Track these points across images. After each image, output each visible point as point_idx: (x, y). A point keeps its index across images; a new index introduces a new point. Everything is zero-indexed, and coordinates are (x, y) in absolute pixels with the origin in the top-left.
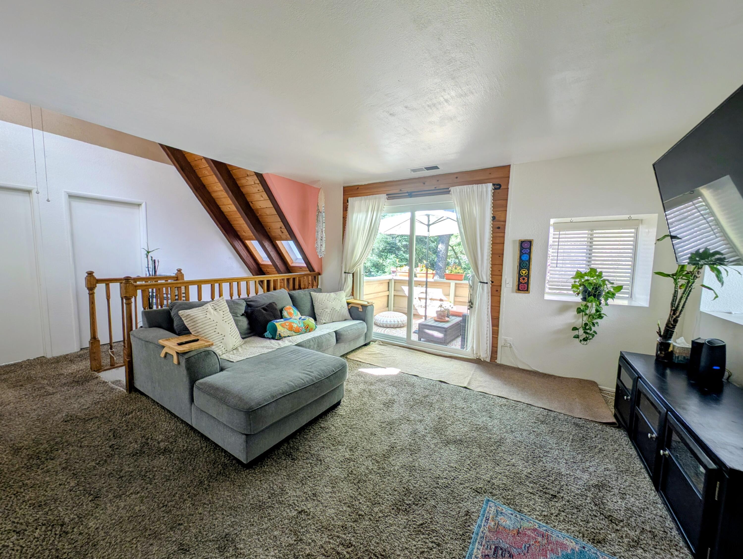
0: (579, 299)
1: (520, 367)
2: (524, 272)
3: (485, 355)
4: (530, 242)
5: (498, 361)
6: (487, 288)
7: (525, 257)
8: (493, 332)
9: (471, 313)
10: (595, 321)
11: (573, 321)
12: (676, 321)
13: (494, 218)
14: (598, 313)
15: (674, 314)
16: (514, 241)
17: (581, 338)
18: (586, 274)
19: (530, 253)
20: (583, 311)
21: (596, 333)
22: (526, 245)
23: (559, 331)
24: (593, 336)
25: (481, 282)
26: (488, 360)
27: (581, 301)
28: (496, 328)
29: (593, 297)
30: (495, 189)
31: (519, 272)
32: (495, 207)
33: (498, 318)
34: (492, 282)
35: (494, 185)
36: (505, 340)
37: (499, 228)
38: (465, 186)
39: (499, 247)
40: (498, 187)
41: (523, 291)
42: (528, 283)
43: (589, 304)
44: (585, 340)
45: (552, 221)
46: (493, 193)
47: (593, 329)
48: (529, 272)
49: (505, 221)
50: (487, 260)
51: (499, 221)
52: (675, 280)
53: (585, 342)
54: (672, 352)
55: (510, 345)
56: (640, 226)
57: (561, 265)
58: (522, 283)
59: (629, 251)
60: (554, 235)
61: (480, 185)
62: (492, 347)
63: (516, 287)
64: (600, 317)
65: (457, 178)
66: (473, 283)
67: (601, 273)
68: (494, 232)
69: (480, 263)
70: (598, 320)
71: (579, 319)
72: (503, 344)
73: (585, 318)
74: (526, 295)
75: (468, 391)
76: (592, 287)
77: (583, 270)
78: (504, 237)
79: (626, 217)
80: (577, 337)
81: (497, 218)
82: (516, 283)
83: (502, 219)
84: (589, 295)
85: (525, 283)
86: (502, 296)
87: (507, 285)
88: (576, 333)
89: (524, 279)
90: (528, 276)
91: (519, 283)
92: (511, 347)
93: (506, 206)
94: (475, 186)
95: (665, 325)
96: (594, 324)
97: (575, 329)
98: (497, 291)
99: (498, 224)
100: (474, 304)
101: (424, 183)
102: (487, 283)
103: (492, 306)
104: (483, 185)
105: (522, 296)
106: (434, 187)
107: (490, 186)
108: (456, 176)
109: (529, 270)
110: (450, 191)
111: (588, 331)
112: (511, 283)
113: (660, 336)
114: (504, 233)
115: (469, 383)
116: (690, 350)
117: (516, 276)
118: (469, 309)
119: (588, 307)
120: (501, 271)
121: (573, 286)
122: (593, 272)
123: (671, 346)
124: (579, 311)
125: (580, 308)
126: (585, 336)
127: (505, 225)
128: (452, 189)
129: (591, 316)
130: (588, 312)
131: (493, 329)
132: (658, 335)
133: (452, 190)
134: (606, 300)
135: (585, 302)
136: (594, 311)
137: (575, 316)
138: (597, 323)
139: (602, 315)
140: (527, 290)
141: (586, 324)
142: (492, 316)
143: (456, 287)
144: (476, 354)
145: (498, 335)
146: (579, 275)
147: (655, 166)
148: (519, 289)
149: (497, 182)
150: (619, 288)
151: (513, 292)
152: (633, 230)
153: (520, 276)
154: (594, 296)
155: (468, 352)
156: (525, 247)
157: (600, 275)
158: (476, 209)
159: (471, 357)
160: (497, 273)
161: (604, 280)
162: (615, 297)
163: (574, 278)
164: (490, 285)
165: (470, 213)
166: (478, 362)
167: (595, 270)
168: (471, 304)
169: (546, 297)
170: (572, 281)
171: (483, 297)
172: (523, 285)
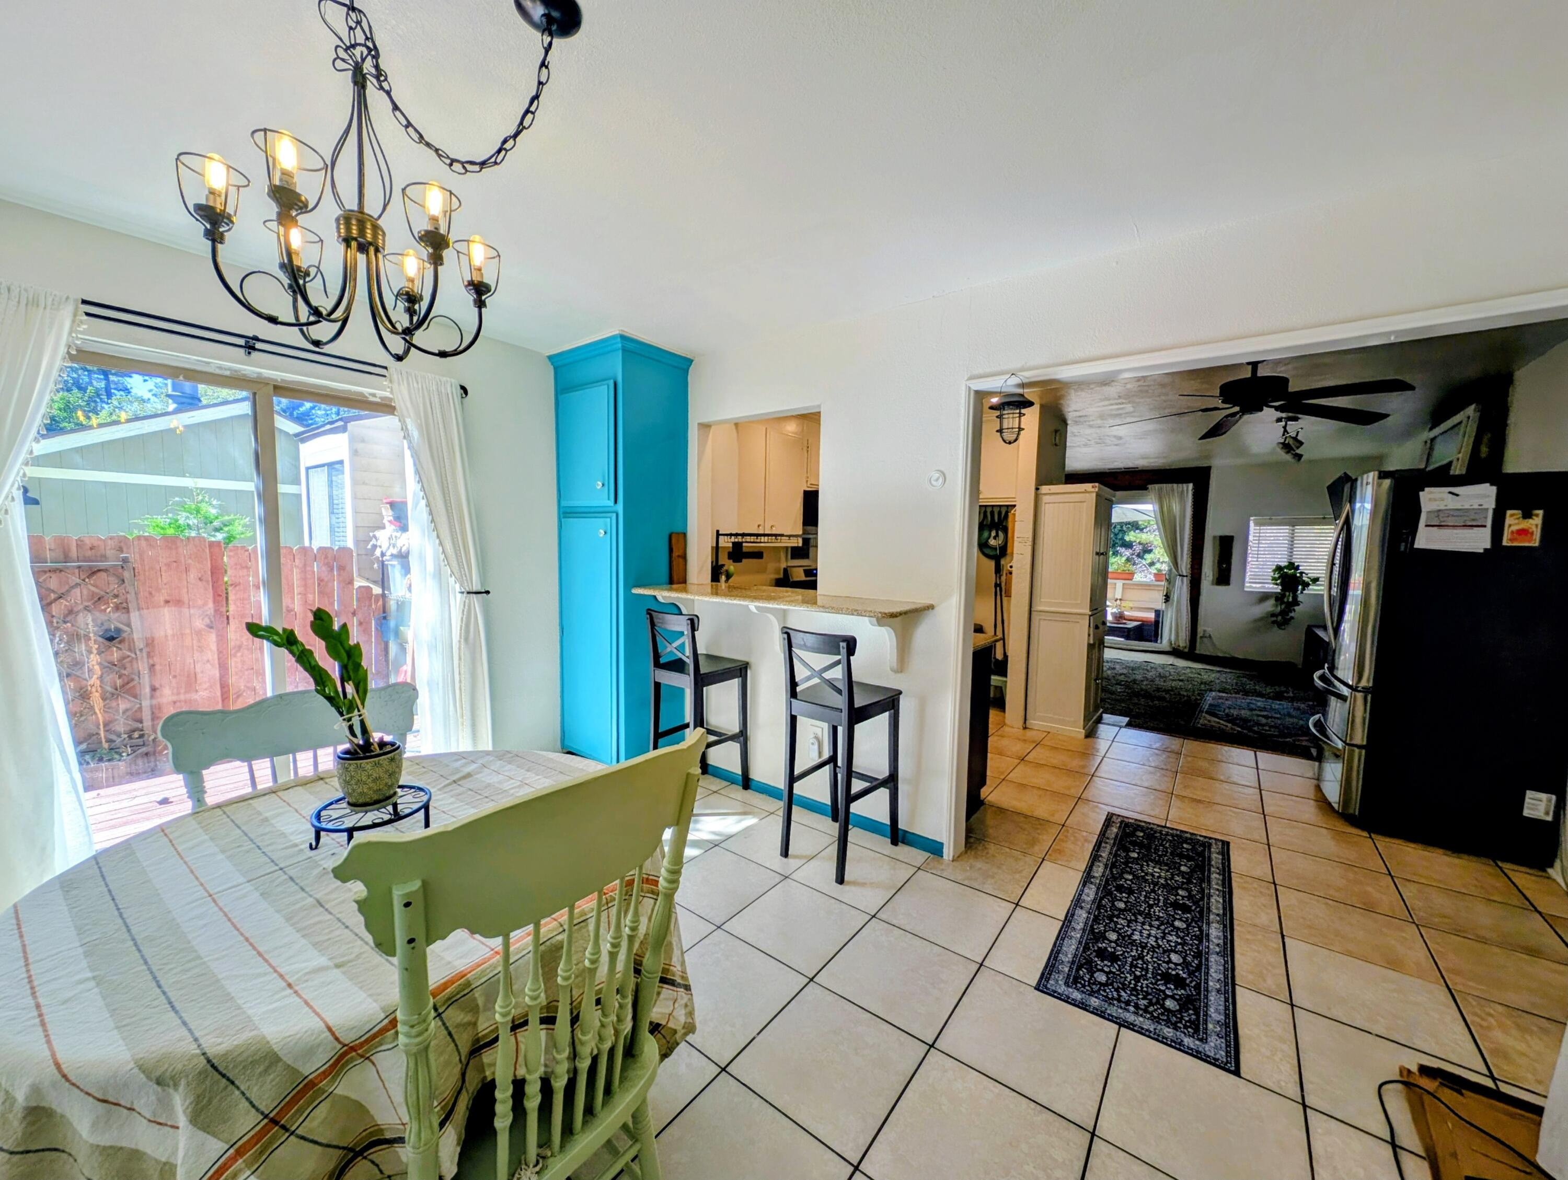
0: (1278, 589)
2: (1224, 566)
3: (1184, 646)
4: (1230, 538)
5: (1197, 651)
6: (1187, 580)
8: (1192, 624)
9: (1166, 607)
10: (1291, 608)
11: (1272, 609)
14: (1295, 601)
16: (1214, 537)
17: (1280, 624)
18: (1285, 567)
19: (1230, 549)
20: (1281, 599)
21: (1293, 619)
22: (1226, 541)
23: (1261, 619)
24: (1290, 621)
25: (1180, 576)
26: (1187, 650)
27: (1279, 591)
28: (1195, 620)
29: (1290, 587)
30: (1196, 488)
31: (1220, 566)
32: (1195, 503)
33: (1197, 610)
34: (1192, 575)
35: (1194, 484)
36: (1205, 631)
38: (1164, 484)
39: (1199, 543)
40: (1198, 486)
41: (1223, 584)
42: (1228, 577)
43: (1287, 593)
44: (1283, 625)
45: (1252, 518)
46: (1194, 492)
47: (1291, 615)
48: (1229, 566)
50: (1187, 555)
53: (1284, 627)
57: (1262, 558)
58: (1222, 576)
59: (1328, 546)
60: (1254, 530)
61: (1180, 485)
62: (1191, 638)
63: (1216, 580)
64: (1296, 604)
65: (1153, 475)
66: (1170, 575)
67: (1298, 566)
68: (1194, 528)
69: (1179, 560)
70: (1295, 608)
71: (1277, 607)
72: (1202, 635)
73: (1284, 606)
74: (1227, 587)
76: (1289, 578)
77: (1283, 564)
78: (1204, 532)
79: (1321, 516)
80: (1276, 622)
82: (1216, 577)
84: (1287, 585)
85: (1225, 577)
86: (1201, 589)
87: (1207, 579)
88: (1275, 619)
89: (1224, 573)
90: (1228, 571)
91: (1220, 577)
92: (1210, 636)
94: (1176, 485)
96: (1290, 611)
97: (1273, 615)
98: (1196, 584)
100: (1171, 598)
101: (1116, 478)
102: (1187, 576)
103: (1190, 599)
104: (1184, 484)
105: (1222, 589)
106: (1128, 482)
107: (1190, 486)
109: (1229, 563)
110: (1147, 488)
111: (1286, 617)
112: (1211, 577)
114: (1205, 528)
115: (1173, 663)
118: (1165, 603)
119: (1285, 595)
120: (1200, 565)
121: (1274, 579)
122: (1291, 565)
124: (1277, 599)
125: (1278, 597)
126: (1282, 621)
127: (1205, 522)
128: (1150, 486)
129: (1288, 604)
130: (1285, 600)
131: (1192, 621)
133: (1150, 488)
134: (1303, 590)
135: (1283, 592)
136: (1291, 599)
137: (1274, 605)
138: (1293, 610)
139: (1299, 603)
140: (1227, 583)
141: (1284, 611)
142: (1191, 608)
143: (1123, 588)
144: (1175, 644)
145: (1197, 627)
146: (1279, 569)
147: (1329, 488)
148: (1219, 582)
149: (1198, 481)
150: (1315, 580)
151: (1213, 585)
153: (1220, 570)
154: (1292, 586)
155: (1164, 643)
156: (1226, 545)
157: (1297, 568)
158: (1176, 507)
159: (1168, 649)
160: (1196, 567)
161: (1301, 573)
162: (1311, 587)
163: (1274, 571)
164: (1189, 578)
165: (1170, 510)
166: (1175, 652)
167: (1293, 564)
168: (1167, 598)
169: (1246, 589)
170: (1272, 574)
171: (1182, 589)
172: (1223, 578)
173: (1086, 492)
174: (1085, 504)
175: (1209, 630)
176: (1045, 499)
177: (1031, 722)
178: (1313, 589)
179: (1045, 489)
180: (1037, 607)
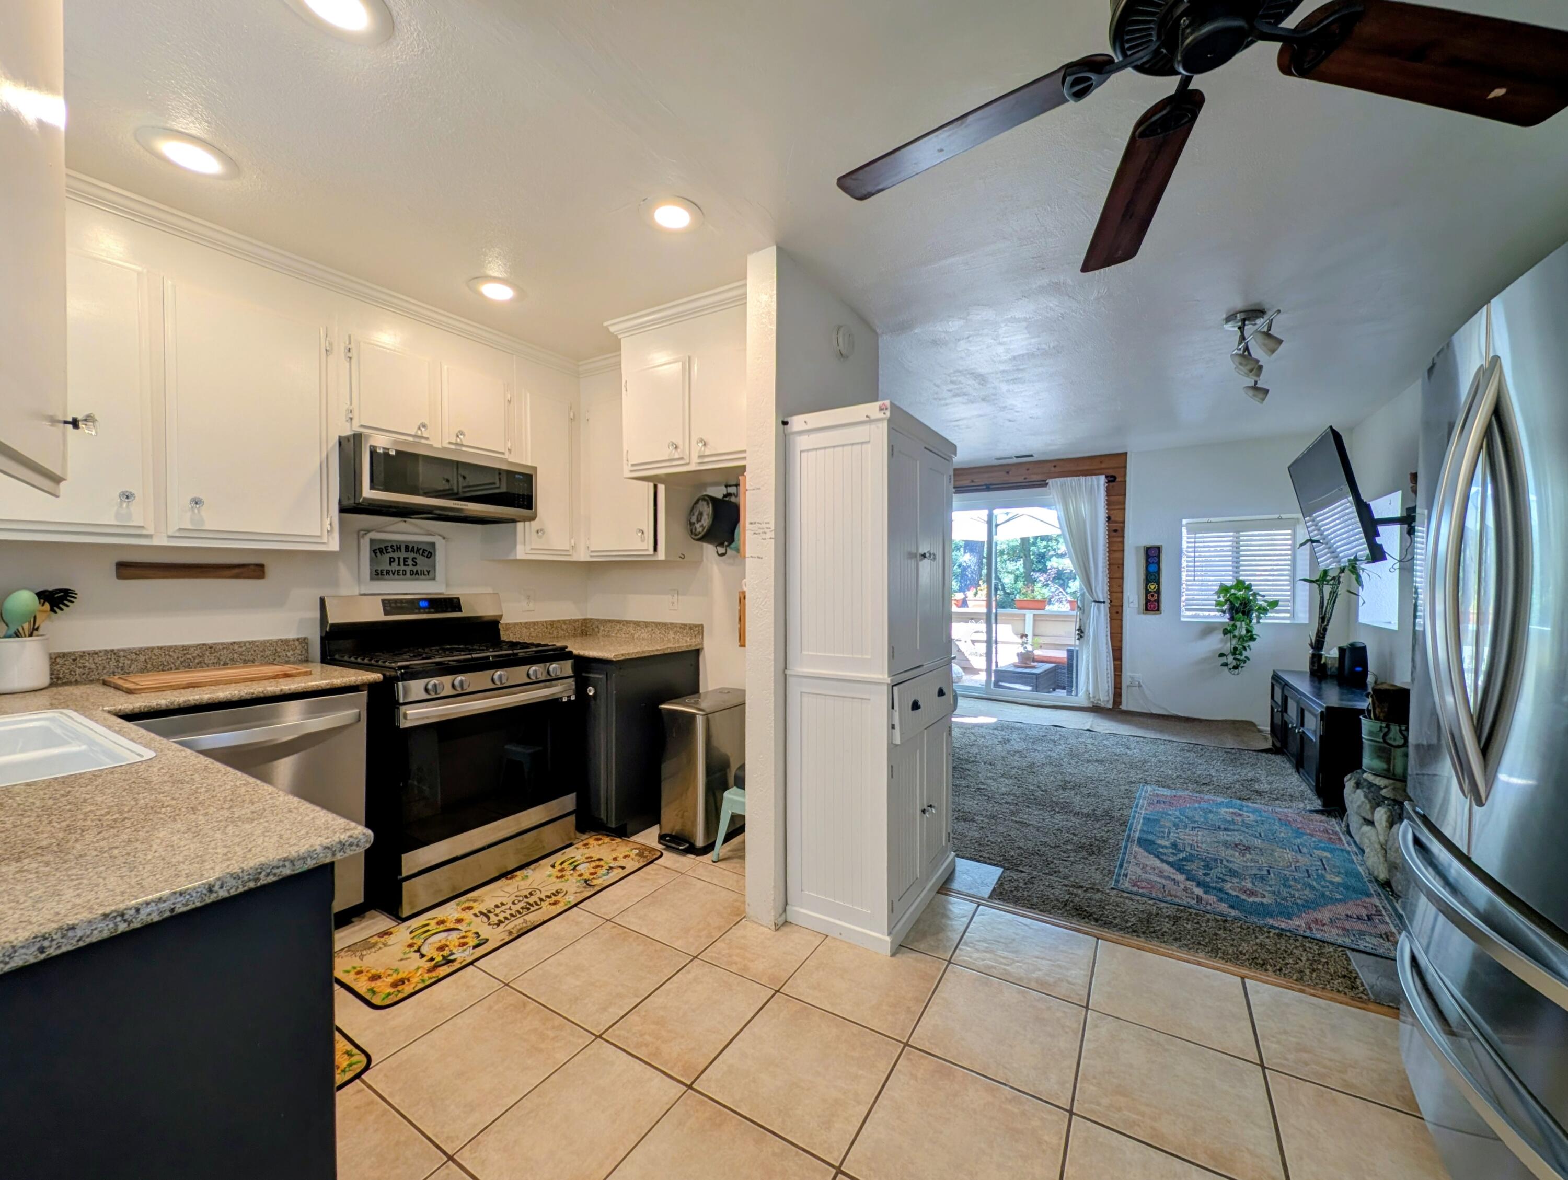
0: (1225, 619)
1: (1154, 712)
2: (1152, 587)
3: (1105, 699)
4: (1158, 549)
5: (1124, 707)
6: (1104, 609)
7: (1153, 568)
8: (1114, 668)
9: (1080, 645)
10: (1246, 645)
11: (1220, 646)
12: (1325, 630)
13: (1109, 518)
14: (1249, 634)
15: (1323, 622)
16: (1137, 548)
17: (1231, 666)
18: (1232, 587)
19: (1158, 563)
20: (1230, 632)
21: (1249, 659)
22: (1152, 553)
23: (1204, 661)
24: (1245, 662)
25: (1095, 602)
26: (1110, 705)
27: (1228, 621)
28: (1119, 662)
29: (1241, 614)
30: (1109, 482)
31: (1146, 587)
32: (1109, 504)
33: (1120, 649)
34: (1111, 601)
35: (1107, 477)
36: (1132, 678)
37: (1116, 531)
38: (1069, 478)
39: (1118, 555)
40: (1112, 479)
41: (1152, 611)
42: (1158, 601)
43: (1238, 624)
44: (1236, 667)
45: (1184, 521)
46: (1107, 487)
47: (1245, 653)
48: (1159, 587)
49: (1124, 522)
50: (1103, 572)
51: (1116, 522)
52: (1319, 585)
53: (1236, 671)
54: (1325, 664)
55: (1139, 683)
56: (1298, 526)
57: (1200, 578)
58: (1150, 601)
59: (1287, 557)
60: (1188, 538)
61: (1089, 478)
62: (1115, 688)
63: (1142, 607)
64: (1252, 638)
65: (1055, 466)
66: (1083, 601)
67: (1250, 585)
68: (1109, 536)
69: (1093, 576)
70: (1251, 644)
71: (1226, 643)
72: (1128, 683)
73: (1234, 642)
74: (1157, 616)
75: (1093, 733)
76: (1239, 602)
77: (1229, 584)
78: (1123, 542)
79: (1276, 516)
80: (1225, 665)
81: (1113, 518)
82: (1143, 602)
83: (1121, 520)
84: (1237, 612)
85: (1155, 601)
86: (1124, 619)
87: (1131, 605)
88: (1224, 660)
89: (1153, 596)
90: (1158, 592)
91: (1147, 601)
92: (1140, 686)
93: (1124, 503)
94: (1082, 479)
95: (1315, 635)
96: (1245, 649)
97: (1222, 655)
98: (1117, 613)
99: (1115, 526)
100: (1086, 632)
101: (1008, 473)
102: (1104, 602)
103: (1111, 633)
104: (1094, 477)
105: (1151, 618)
106: (1023, 477)
107: (1102, 479)
108: (1053, 464)
109: (1158, 583)
110: (1047, 484)
111: (1239, 657)
112: (1136, 602)
113: (1312, 647)
114: (1123, 537)
115: (1091, 727)
116: (1337, 660)
117: (1143, 592)
118: (1078, 639)
119: (1236, 626)
120: (1121, 586)
121: (1218, 604)
122: (1240, 584)
123: (1323, 657)
124: (1226, 632)
125: (1226, 629)
126: (1234, 663)
127: (1124, 527)
128: (1050, 481)
129: (1241, 638)
130: (1236, 633)
131: (1114, 664)
132: (1310, 648)
133: (1050, 483)
134: (1259, 618)
135: (1233, 623)
136: (1244, 632)
137: (1222, 640)
138: (1249, 646)
139: (1255, 636)
140: (1158, 610)
141: (1235, 649)
142: (1112, 646)
143: (1035, 621)
144: (1094, 697)
145: (1121, 672)
146: (1224, 589)
147: (1291, 469)
148: (1147, 609)
149: (1111, 472)
150: (1274, 604)
151: (1139, 613)
152: (1289, 532)
153: (1147, 592)
154: (1244, 613)
155: (1081, 698)
156: (1152, 555)
157: (1249, 588)
158: (1084, 509)
159: (1086, 704)
160: (1116, 589)
161: (1255, 594)
162: (1269, 614)
163: (1218, 593)
164: (1107, 605)
165: (1077, 512)
166: (1096, 709)
167: (1243, 582)
168: (1081, 633)
169: (1183, 619)
170: (1216, 597)
171: (1099, 621)
172: (1152, 604)
173: (869, 421)
174: (869, 446)
175: (1137, 675)
176: (802, 443)
177: (800, 911)
178: (1271, 619)
179: (798, 422)
180: (798, 668)
